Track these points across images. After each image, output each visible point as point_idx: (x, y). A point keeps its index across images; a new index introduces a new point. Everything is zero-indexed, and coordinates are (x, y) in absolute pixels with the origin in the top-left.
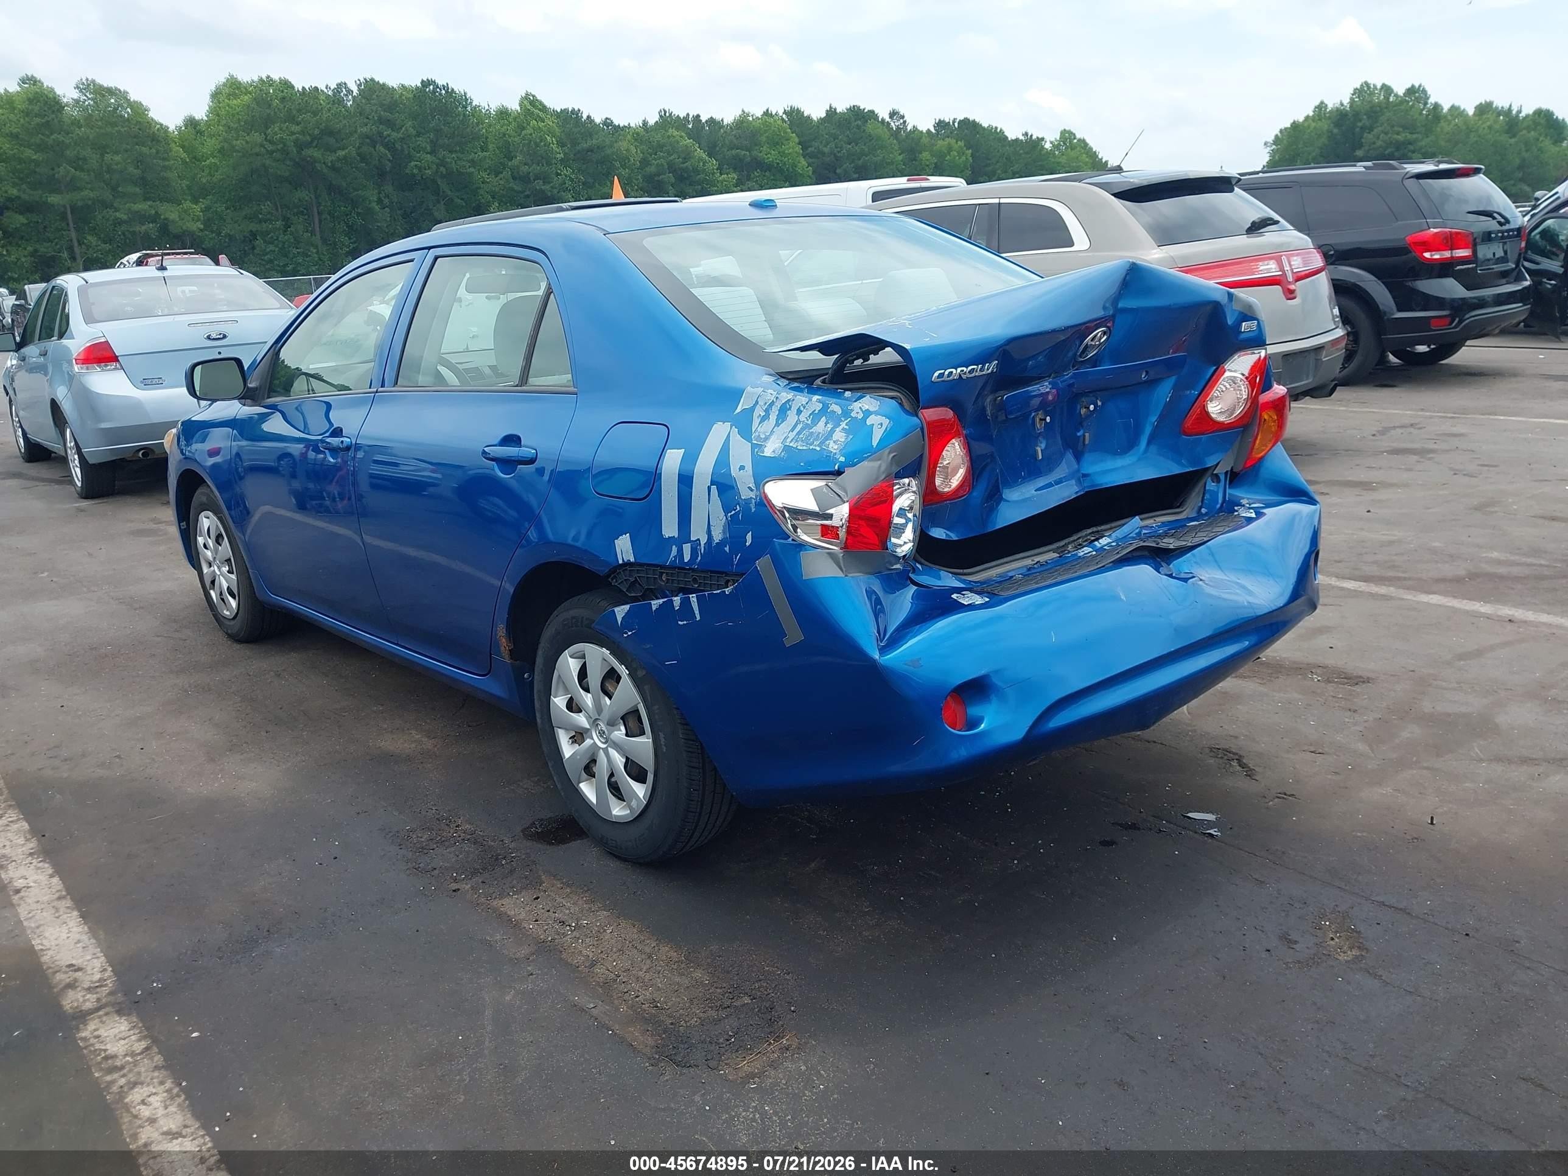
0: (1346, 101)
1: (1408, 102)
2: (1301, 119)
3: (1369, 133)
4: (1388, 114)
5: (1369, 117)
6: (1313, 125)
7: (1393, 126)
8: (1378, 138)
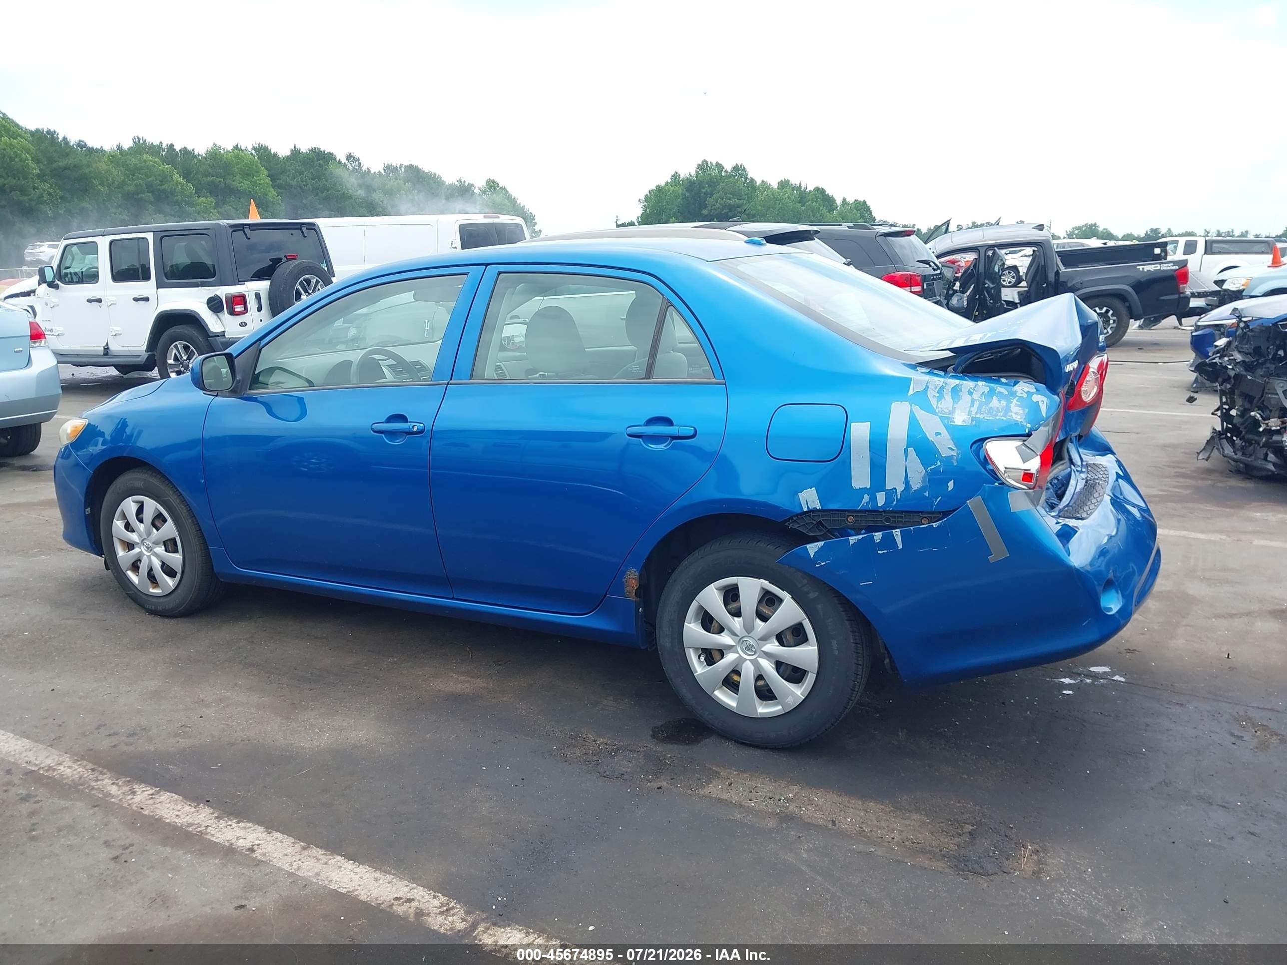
0: (693, 173)
1: (735, 176)
2: (663, 184)
3: (710, 197)
4: (721, 184)
5: (710, 186)
6: (672, 189)
7: (726, 194)
8: (717, 202)
